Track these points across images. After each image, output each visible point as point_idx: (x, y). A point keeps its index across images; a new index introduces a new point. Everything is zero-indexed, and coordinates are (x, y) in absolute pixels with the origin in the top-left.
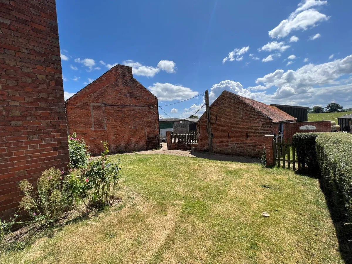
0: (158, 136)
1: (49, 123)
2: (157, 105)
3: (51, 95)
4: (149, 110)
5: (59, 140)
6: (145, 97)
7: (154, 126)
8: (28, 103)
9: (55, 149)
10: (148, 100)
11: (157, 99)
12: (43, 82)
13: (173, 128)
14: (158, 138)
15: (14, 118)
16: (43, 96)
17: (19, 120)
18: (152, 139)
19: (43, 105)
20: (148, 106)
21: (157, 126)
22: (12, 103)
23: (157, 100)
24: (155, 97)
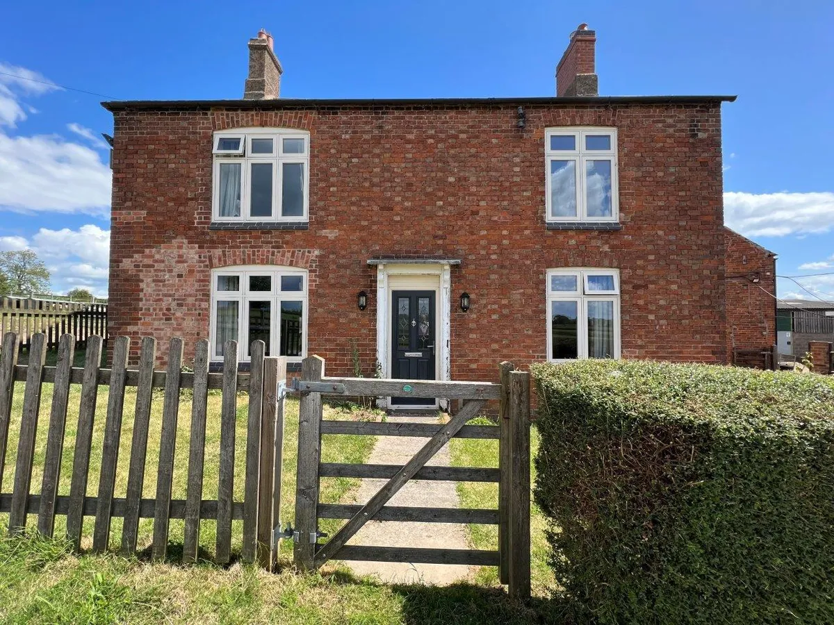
0: (772, 351)
1: (710, 323)
2: (774, 274)
3: (714, 291)
4: (747, 285)
5: (718, 343)
6: (736, 255)
7: (760, 325)
8: (694, 301)
9: (713, 353)
10: (744, 263)
11: (774, 257)
12: (707, 277)
13: (789, 330)
14: (772, 356)
15: (684, 317)
16: (707, 292)
17: (687, 319)
18: (750, 358)
19: (707, 303)
20: (743, 276)
21: (769, 324)
22: (683, 303)
23: (775, 259)
24: (767, 254)
